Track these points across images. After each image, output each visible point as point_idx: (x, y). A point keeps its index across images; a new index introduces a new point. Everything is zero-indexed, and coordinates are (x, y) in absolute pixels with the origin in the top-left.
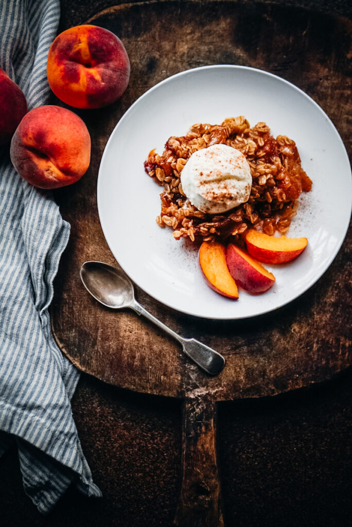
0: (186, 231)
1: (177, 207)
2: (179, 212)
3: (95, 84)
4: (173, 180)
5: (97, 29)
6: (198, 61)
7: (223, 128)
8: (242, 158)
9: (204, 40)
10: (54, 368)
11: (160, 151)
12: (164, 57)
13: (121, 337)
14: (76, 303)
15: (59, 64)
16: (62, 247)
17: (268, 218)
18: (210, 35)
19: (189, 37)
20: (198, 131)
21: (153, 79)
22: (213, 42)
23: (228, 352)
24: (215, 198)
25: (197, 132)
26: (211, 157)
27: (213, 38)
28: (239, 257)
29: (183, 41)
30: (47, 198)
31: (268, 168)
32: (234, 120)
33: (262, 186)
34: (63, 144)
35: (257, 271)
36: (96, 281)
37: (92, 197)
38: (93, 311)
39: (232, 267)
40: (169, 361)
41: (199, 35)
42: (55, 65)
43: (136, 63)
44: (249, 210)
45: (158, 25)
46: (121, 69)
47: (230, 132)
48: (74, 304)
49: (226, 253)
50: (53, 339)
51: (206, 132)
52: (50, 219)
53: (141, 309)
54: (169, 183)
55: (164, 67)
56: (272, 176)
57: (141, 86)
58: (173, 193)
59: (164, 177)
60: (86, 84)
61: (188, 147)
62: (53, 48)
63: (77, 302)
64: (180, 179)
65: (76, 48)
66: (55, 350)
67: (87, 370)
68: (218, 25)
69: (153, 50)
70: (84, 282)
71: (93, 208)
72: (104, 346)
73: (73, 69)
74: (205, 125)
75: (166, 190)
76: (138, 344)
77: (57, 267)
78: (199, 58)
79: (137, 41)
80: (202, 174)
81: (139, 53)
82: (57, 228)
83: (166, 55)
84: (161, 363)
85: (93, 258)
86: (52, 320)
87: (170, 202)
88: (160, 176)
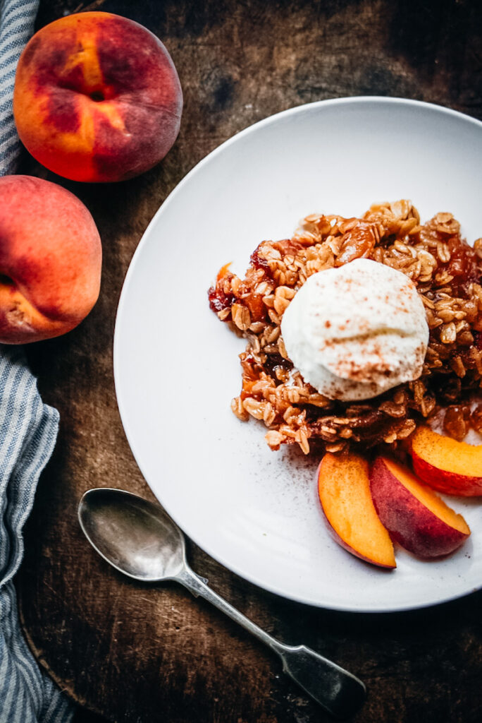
0: (293, 432)
1: (272, 381)
2: (278, 394)
3: (112, 135)
4: (267, 328)
5: (118, 22)
6: (317, 85)
7: (367, 225)
8: (408, 289)
9: (328, 44)
10: (24, 707)
11: (241, 270)
12: (249, 76)
13: (158, 637)
14: (68, 567)
15: (39, 92)
16: (43, 458)
17: (454, 403)
18: (341, 34)
19: (299, 37)
20: (317, 229)
21: (228, 121)
22: (349, 48)
23: (372, 671)
24: (354, 374)
25: (314, 231)
26: (348, 290)
27: (348, 39)
28: (400, 487)
29: (287, 46)
30: (13, 361)
31: (460, 308)
32: (389, 208)
33: (448, 345)
34: (46, 259)
35: (435, 517)
36: (110, 525)
37: (104, 357)
38: (102, 584)
39: (383, 506)
40: (254, 689)
41: (320, 32)
42: (29, 97)
43: (193, 88)
44: (420, 391)
45: (238, 12)
46: (165, 106)
47: (382, 234)
48: (66, 570)
49: (370, 475)
50: (22, 638)
51: (333, 232)
52: (17, 404)
53: (199, 586)
54: (259, 333)
55: (250, 96)
56: (467, 325)
57: (202, 136)
58: (265, 353)
59: (248, 321)
60: (92, 137)
61: (298, 264)
62: (26, 58)
63: (72, 565)
64: (280, 327)
65: (72, 61)
66: (26, 661)
67: (89, 703)
68: (358, 12)
69: (228, 63)
70: (86, 529)
71: (105, 378)
72: (124, 656)
73: (66, 104)
74: (331, 217)
75: (252, 346)
76: (193, 651)
77: (31, 499)
78: (320, 79)
79: (194, 44)
80: (328, 325)
81: (198, 69)
82: (32, 422)
83: (254, 74)
84: (238, 691)
85: (105, 477)
86: (21, 600)
87: (260, 370)
88: (240, 319)
